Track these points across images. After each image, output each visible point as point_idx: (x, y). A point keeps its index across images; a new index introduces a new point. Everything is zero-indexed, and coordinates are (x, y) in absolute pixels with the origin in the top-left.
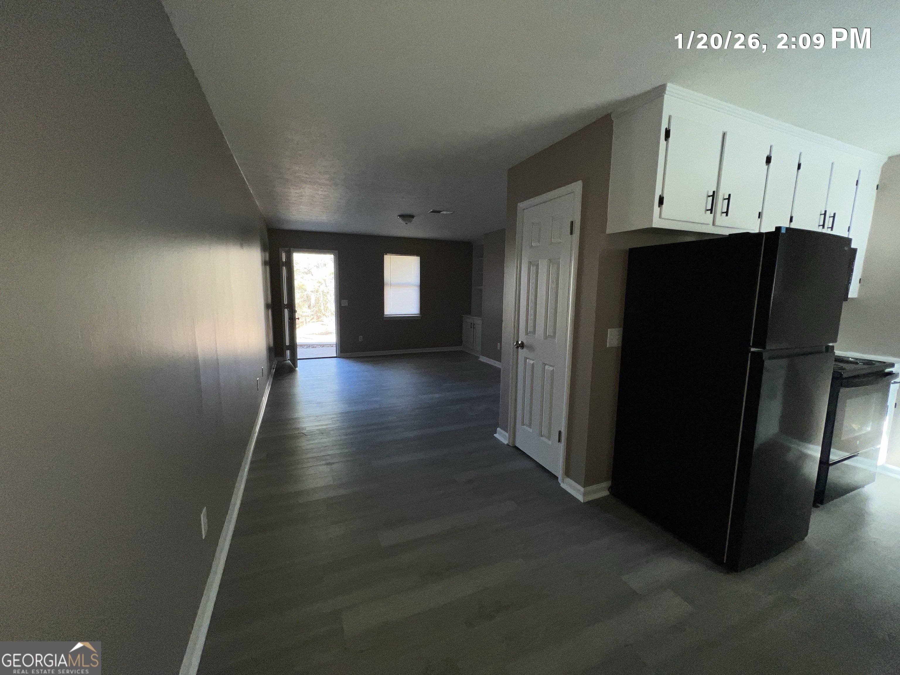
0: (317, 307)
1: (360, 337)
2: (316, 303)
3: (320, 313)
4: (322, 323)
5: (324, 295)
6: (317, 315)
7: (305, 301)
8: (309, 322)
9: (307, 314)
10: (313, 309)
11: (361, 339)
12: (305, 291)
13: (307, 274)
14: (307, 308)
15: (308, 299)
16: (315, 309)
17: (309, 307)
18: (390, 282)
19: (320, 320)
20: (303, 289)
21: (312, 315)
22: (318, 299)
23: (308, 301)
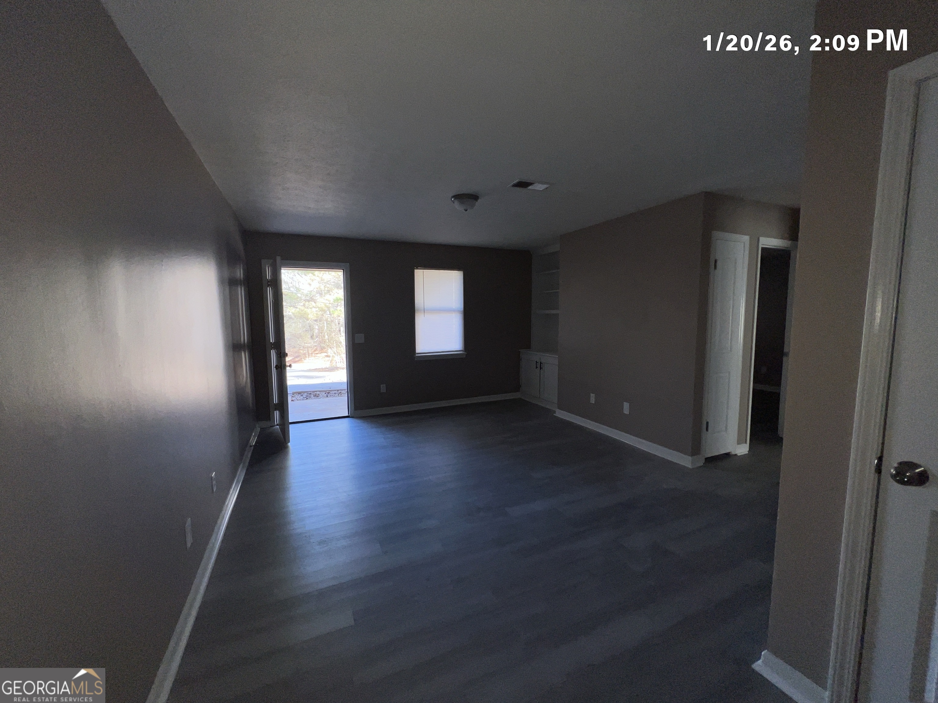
0: (321, 337)
1: (382, 386)
2: (319, 333)
3: (324, 344)
4: (326, 354)
5: (328, 324)
6: (321, 345)
7: (308, 331)
8: (312, 353)
9: (309, 345)
10: (317, 339)
11: (383, 388)
12: (307, 320)
13: (309, 301)
14: (310, 339)
15: (310, 329)
16: (318, 340)
17: (311, 337)
18: (423, 307)
19: (325, 351)
20: (304, 318)
21: (315, 346)
22: (322, 329)
23: (311, 330)
